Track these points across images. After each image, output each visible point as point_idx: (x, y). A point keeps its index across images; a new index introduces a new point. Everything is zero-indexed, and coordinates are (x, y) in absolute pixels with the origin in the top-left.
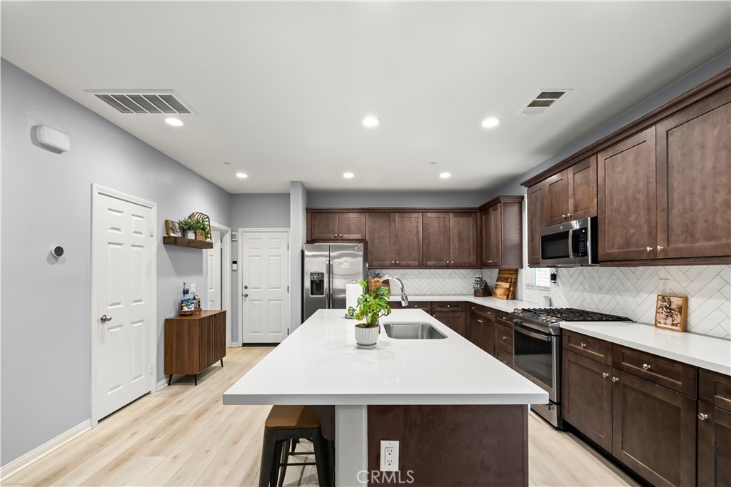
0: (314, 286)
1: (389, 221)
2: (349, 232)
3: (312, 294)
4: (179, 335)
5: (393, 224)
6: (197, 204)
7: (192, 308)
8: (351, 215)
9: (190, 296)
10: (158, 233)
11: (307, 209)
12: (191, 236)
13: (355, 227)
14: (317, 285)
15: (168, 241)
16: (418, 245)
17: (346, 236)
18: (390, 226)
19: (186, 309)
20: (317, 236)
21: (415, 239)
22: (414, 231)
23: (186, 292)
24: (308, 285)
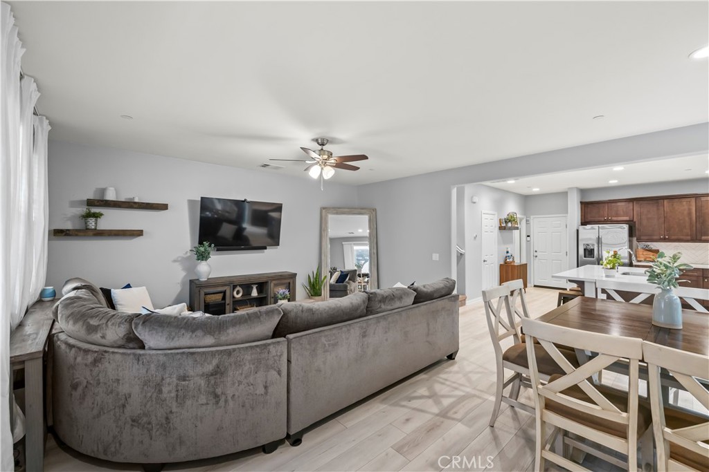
0: (587, 253)
1: (658, 206)
2: (617, 215)
3: (585, 257)
4: (507, 272)
5: (661, 208)
6: (512, 207)
7: (511, 260)
8: (619, 204)
9: (509, 254)
10: (498, 225)
11: (581, 203)
12: (509, 225)
13: (623, 212)
14: (589, 252)
15: (501, 228)
16: (691, 223)
17: (615, 219)
18: (658, 209)
19: (508, 260)
20: (589, 219)
21: (687, 219)
22: (686, 212)
23: (507, 252)
24: (581, 252)
